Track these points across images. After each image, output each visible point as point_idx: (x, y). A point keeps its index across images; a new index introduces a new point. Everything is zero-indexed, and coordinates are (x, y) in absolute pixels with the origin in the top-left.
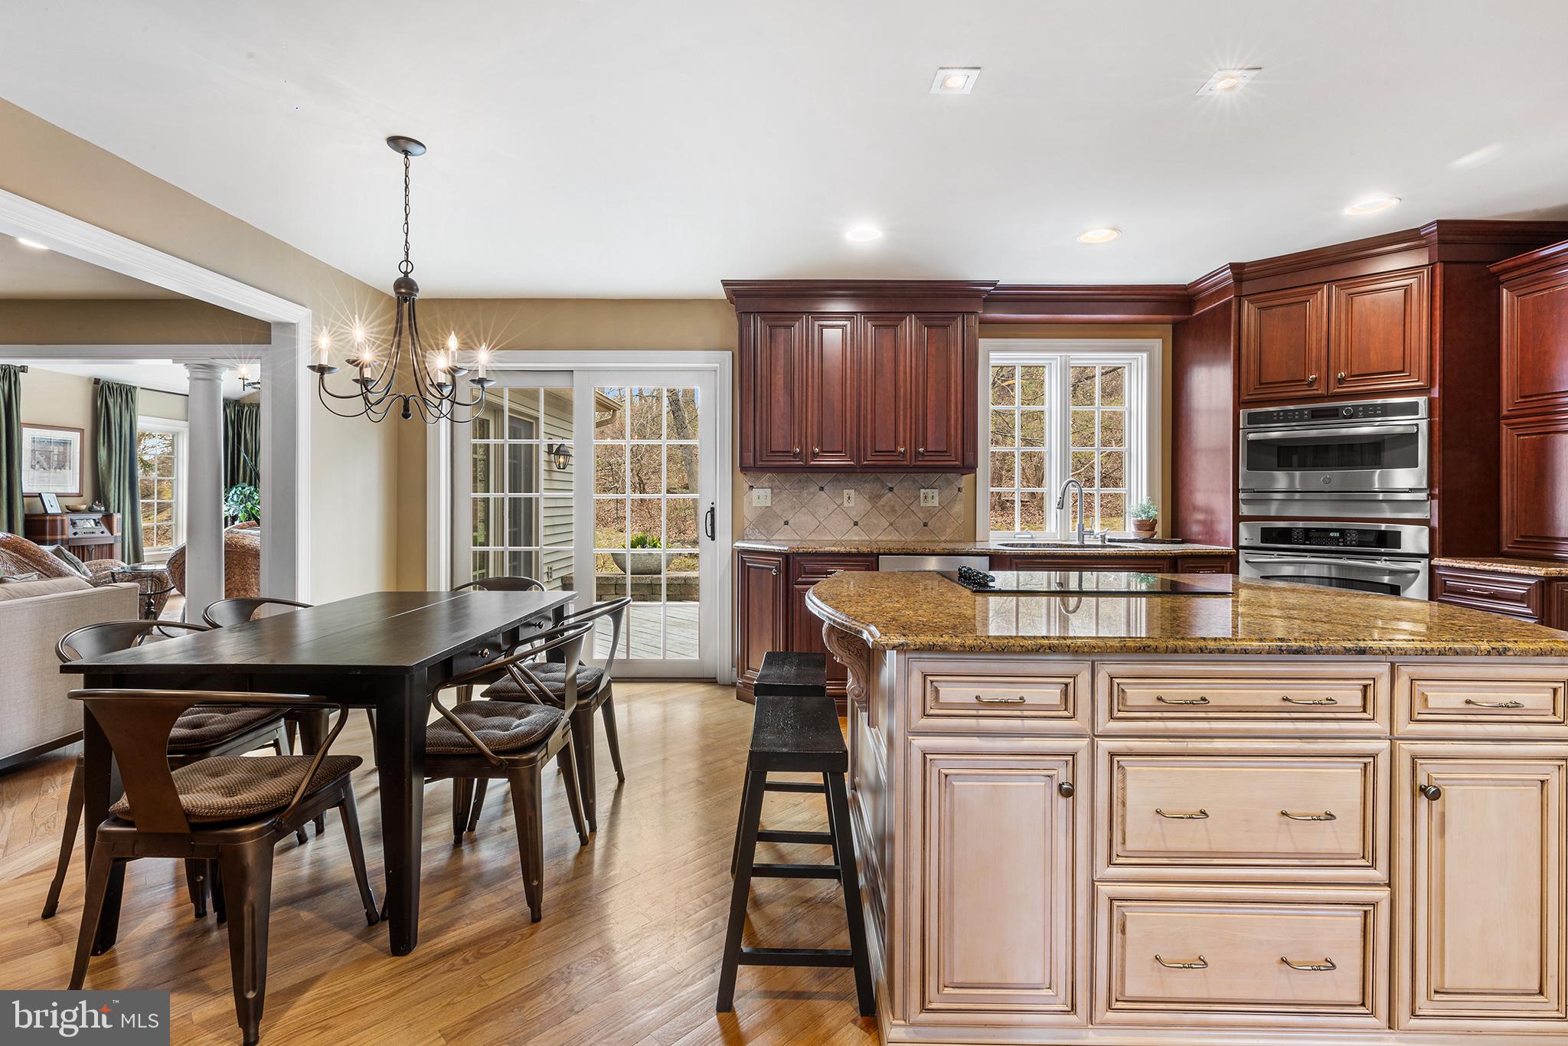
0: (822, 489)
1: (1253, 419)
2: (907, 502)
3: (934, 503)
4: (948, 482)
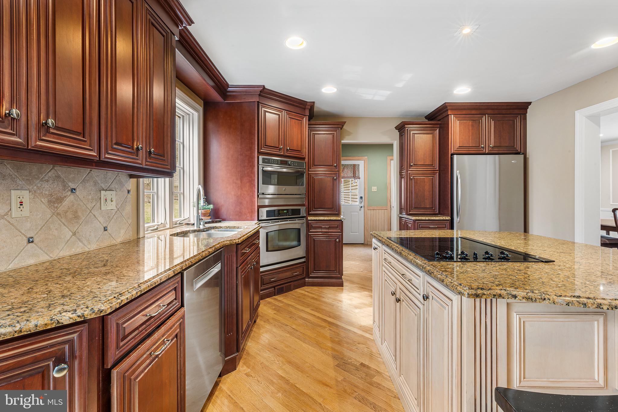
1: (264, 161)
2: (90, 206)
3: (112, 206)
4: (121, 184)
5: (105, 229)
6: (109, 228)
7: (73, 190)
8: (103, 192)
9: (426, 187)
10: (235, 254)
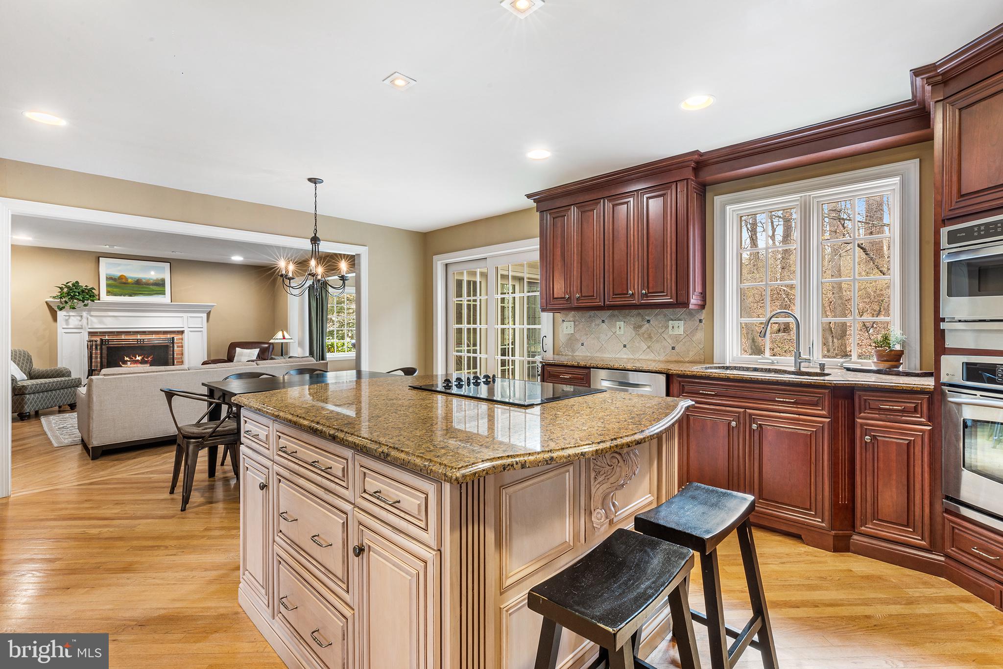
0: (603, 321)
1: (954, 238)
2: (660, 331)
3: (679, 331)
4: (691, 315)
5: (673, 348)
6: (676, 348)
7: (648, 321)
8: (671, 322)
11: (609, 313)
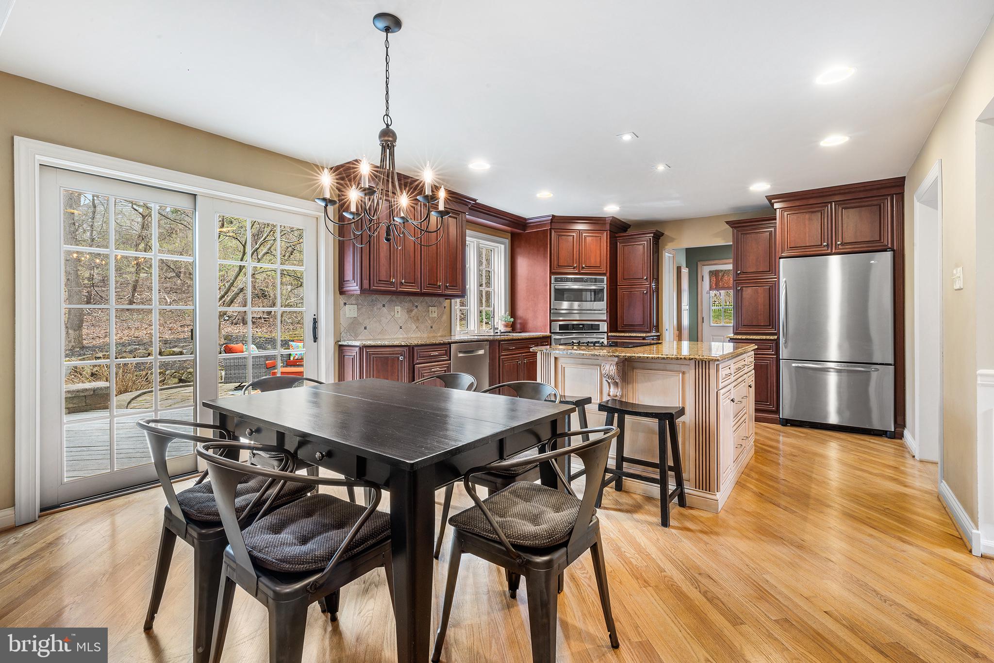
0: (384, 306)
1: (556, 280)
2: (424, 314)
3: (435, 315)
4: (440, 303)
5: (431, 327)
7: (417, 307)
8: (430, 307)
9: (759, 300)
10: (497, 347)
11: (388, 297)
